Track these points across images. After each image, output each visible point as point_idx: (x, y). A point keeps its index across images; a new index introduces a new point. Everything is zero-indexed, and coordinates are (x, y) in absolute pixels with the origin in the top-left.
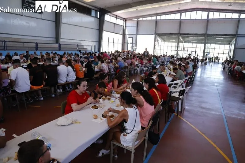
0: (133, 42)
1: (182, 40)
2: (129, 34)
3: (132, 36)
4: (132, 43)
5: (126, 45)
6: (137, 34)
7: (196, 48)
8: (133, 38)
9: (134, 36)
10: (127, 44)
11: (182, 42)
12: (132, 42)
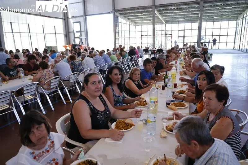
0: (82, 30)
1: (161, 19)
2: (73, 17)
3: (78, 19)
4: (80, 32)
5: (72, 35)
6: (85, 15)
7: (184, 30)
8: (80, 22)
9: (81, 19)
10: (73, 33)
11: (162, 23)
12: (79, 30)
